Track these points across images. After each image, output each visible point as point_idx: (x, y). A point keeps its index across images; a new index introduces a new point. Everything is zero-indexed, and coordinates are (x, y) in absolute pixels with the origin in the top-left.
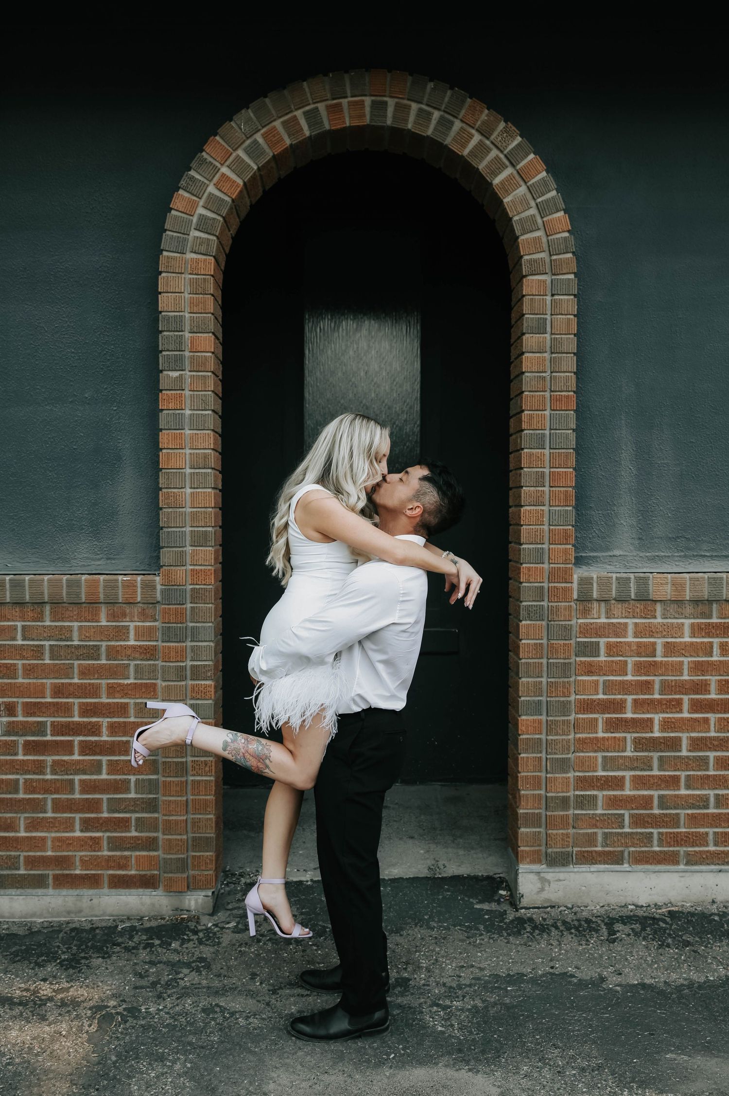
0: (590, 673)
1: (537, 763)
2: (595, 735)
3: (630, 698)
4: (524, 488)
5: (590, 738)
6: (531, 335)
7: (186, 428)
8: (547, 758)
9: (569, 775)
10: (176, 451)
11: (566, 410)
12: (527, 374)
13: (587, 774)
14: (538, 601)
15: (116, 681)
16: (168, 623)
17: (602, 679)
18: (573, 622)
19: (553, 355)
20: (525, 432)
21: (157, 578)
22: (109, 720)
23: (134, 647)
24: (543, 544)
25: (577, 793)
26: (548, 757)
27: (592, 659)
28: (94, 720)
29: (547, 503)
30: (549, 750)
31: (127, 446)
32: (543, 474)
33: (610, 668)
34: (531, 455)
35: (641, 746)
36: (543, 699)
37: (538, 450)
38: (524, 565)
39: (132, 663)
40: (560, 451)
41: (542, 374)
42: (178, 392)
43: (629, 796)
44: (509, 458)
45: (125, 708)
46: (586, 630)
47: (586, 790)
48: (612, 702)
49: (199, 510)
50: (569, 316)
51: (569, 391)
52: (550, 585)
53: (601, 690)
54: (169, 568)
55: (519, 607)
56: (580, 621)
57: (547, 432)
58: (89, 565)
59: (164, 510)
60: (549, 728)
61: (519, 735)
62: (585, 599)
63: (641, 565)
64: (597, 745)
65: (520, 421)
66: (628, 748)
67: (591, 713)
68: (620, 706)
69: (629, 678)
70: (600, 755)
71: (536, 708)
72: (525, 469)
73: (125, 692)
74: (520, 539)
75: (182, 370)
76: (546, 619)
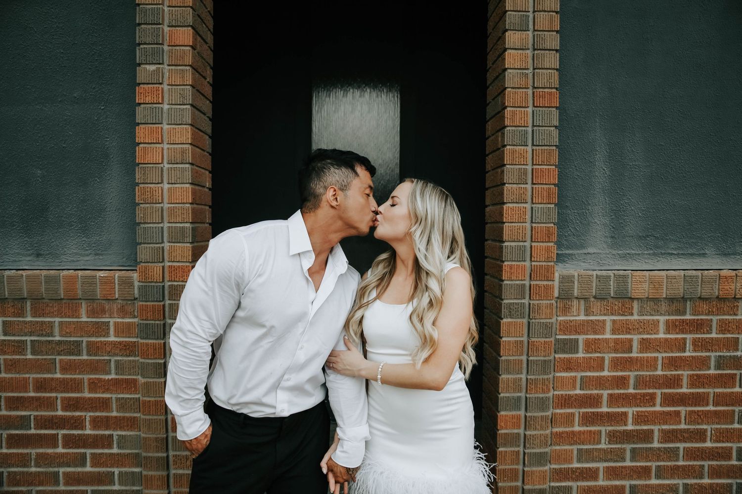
0: (569, 369)
1: (515, 457)
2: (571, 429)
3: (605, 393)
4: (507, 185)
5: (567, 432)
6: (514, 32)
7: (165, 122)
8: (524, 453)
9: (547, 468)
10: (152, 145)
11: (549, 107)
12: (509, 71)
13: (563, 466)
14: (519, 299)
15: (97, 376)
16: (146, 320)
17: (579, 375)
18: (553, 320)
19: (536, 52)
20: (508, 128)
21: (135, 275)
22: (92, 414)
23: (114, 343)
24: (525, 241)
25: (552, 484)
26: (526, 451)
27: (571, 356)
28: (77, 414)
29: (529, 200)
30: (527, 445)
31: (114, 144)
32: (526, 170)
33: (589, 365)
34: (514, 152)
35: (615, 439)
36: (523, 395)
37: (520, 147)
38: (506, 263)
39: (113, 359)
40: (543, 148)
41: (524, 71)
42: (155, 86)
43: (601, 487)
44: (485, 160)
45: (106, 404)
46: (567, 328)
47: (561, 481)
48: (590, 397)
49: (177, 205)
50: (551, 13)
51: (552, 88)
52: (532, 283)
53: (578, 386)
54: (147, 264)
55: (501, 304)
56: (560, 318)
57: (530, 129)
58: (78, 261)
59: (141, 205)
60: (527, 423)
61: (498, 430)
62: (565, 297)
63: (613, 262)
64: (572, 438)
65: (503, 118)
66: (603, 441)
67: (569, 408)
68: (595, 401)
69: (606, 373)
70: (575, 447)
71: (515, 404)
72: (508, 166)
73: (106, 387)
74: (502, 237)
75: (160, 64)
76: (527, 317)
